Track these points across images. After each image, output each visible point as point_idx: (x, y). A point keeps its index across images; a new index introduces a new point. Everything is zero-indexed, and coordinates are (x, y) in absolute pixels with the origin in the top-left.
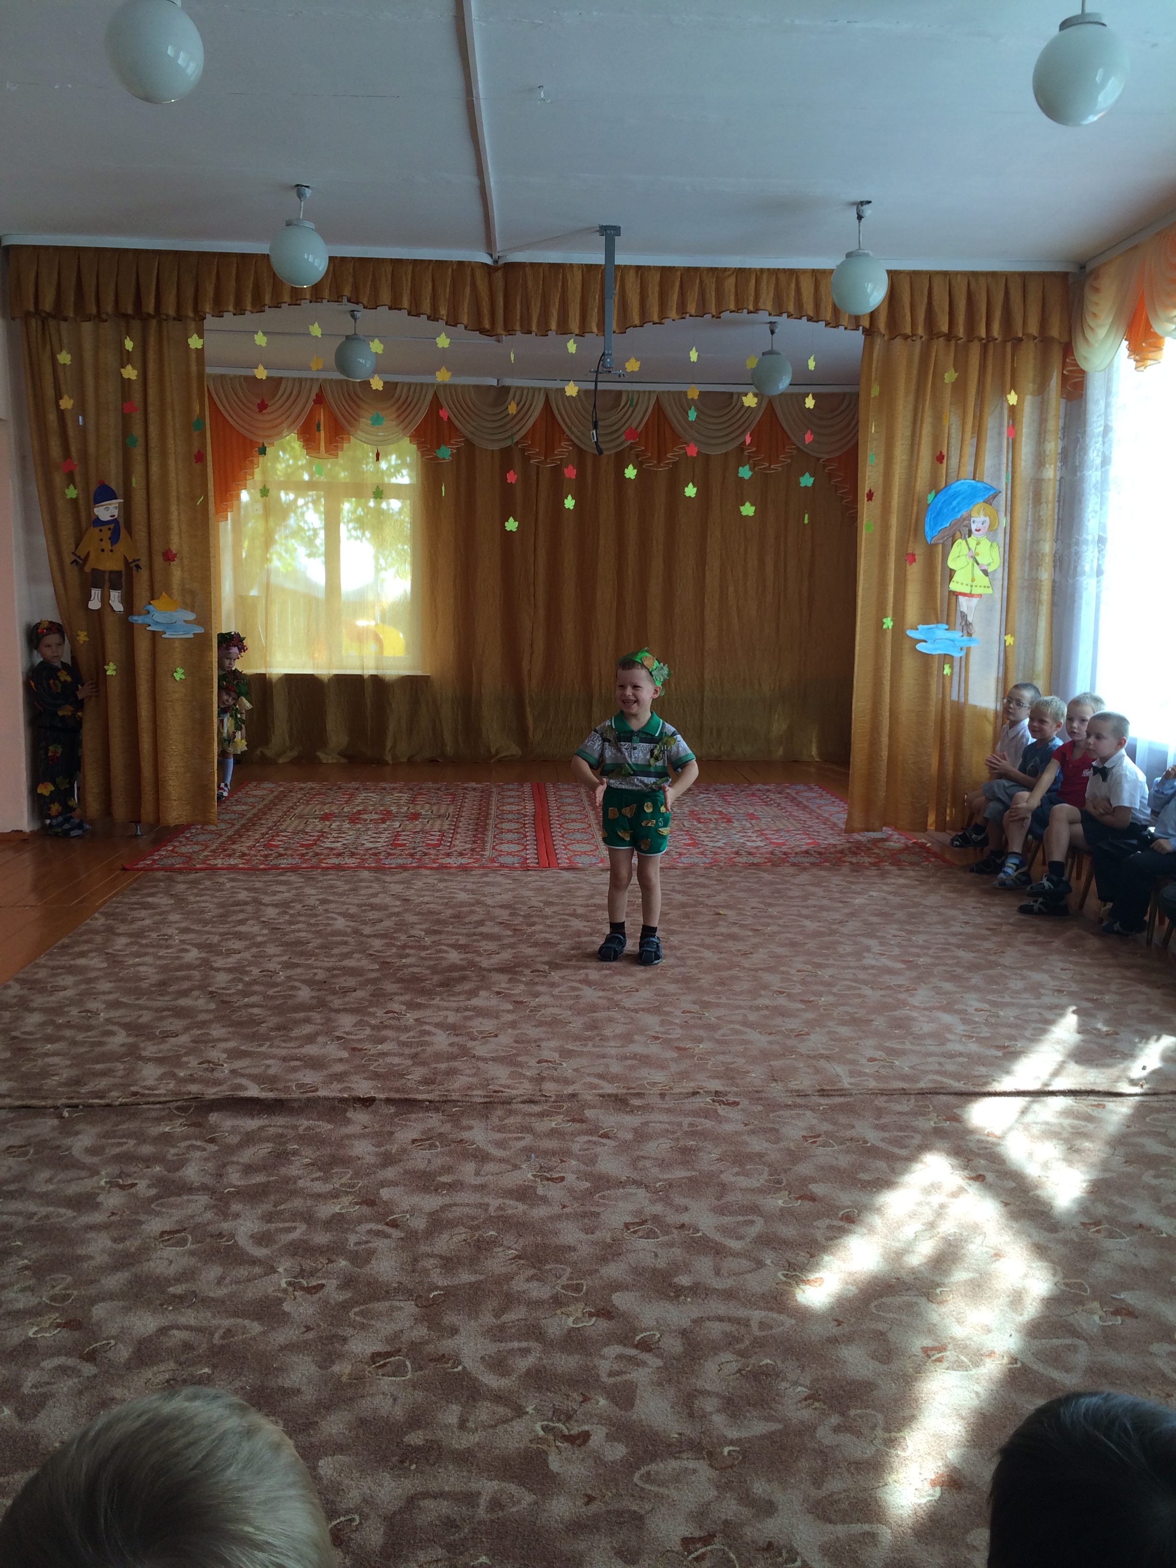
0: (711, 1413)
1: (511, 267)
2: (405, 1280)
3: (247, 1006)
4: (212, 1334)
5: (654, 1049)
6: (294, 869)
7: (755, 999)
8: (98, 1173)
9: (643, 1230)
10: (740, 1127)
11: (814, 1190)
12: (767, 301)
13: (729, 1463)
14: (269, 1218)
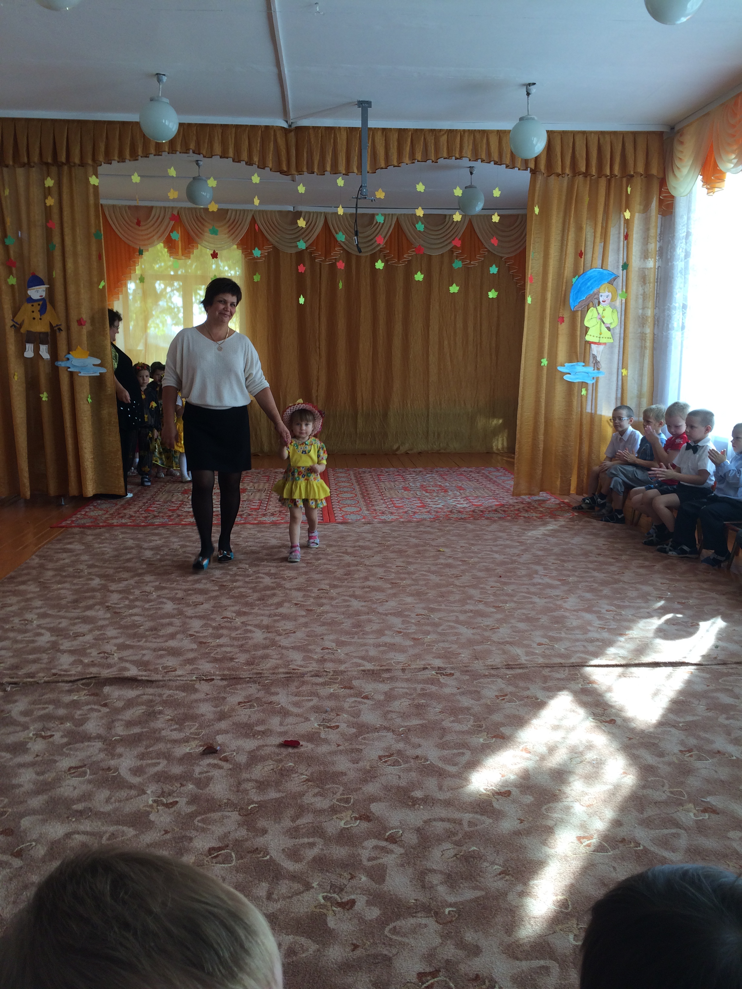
0: (437, 885)
1: (300, 129)
2: (232, 797)
3: (131, 615)
4: (101, 837)
5: (398, 639)
6: (163, 525)
7: (463, 606)
8: (28, 728)
9: (391, 760)
10: (455, 691)
11: (503, 731)
12: (468, 151)
13: (449, 919)
14: (142, 756)
